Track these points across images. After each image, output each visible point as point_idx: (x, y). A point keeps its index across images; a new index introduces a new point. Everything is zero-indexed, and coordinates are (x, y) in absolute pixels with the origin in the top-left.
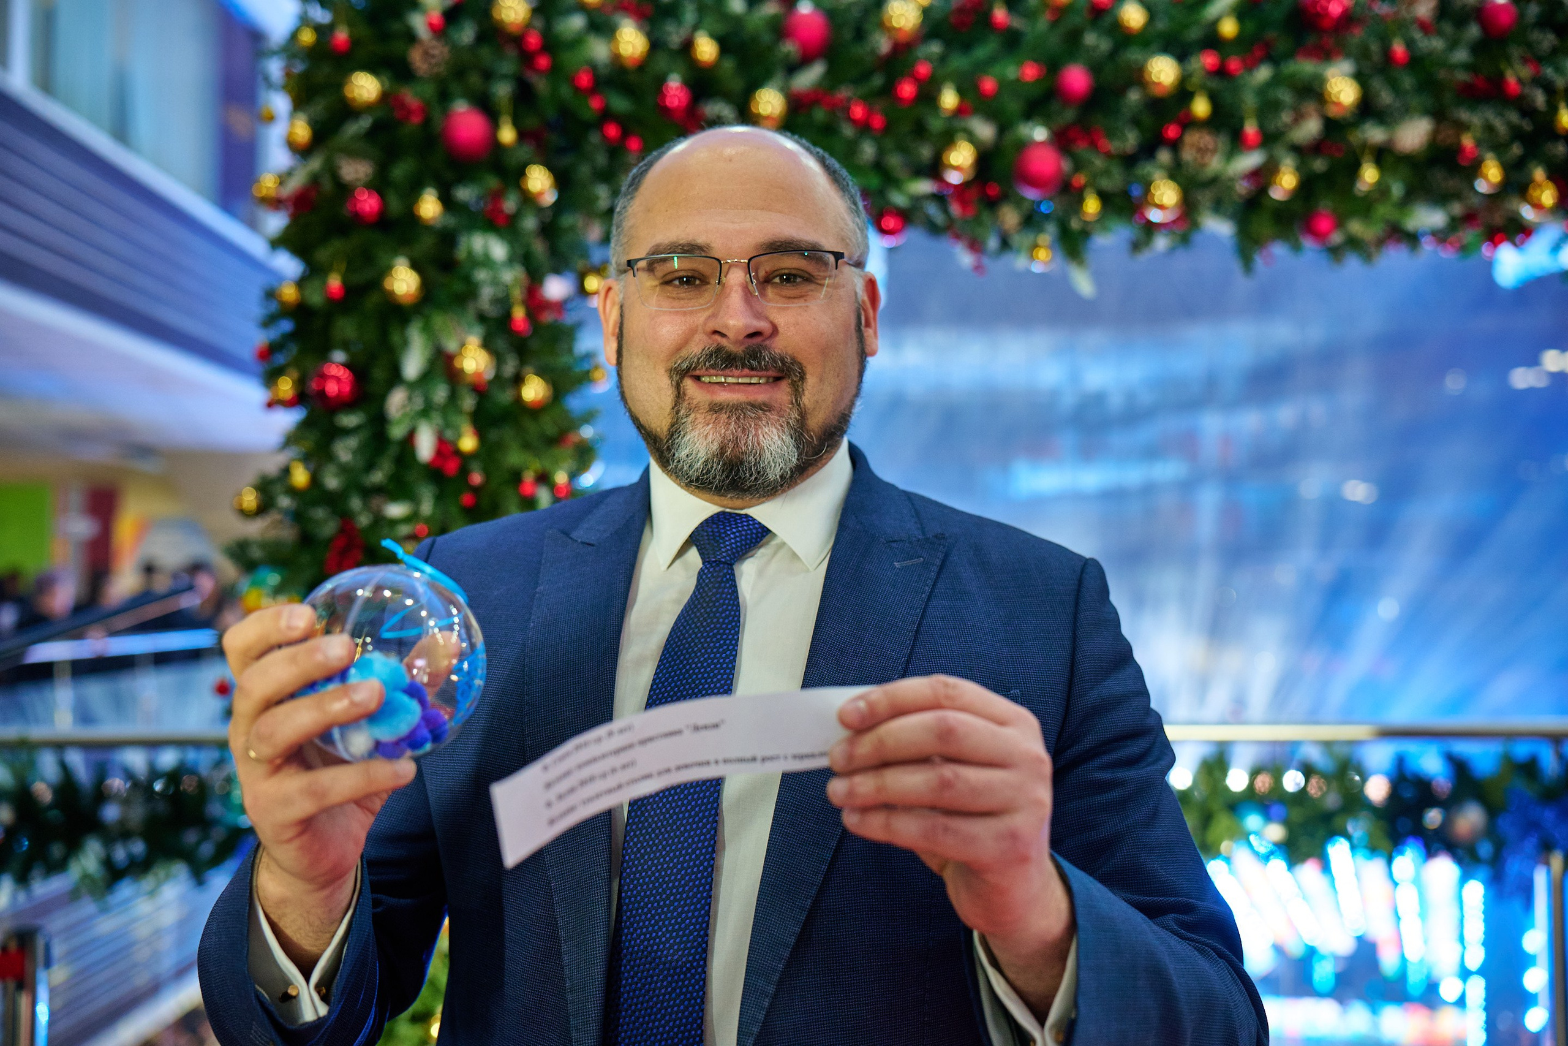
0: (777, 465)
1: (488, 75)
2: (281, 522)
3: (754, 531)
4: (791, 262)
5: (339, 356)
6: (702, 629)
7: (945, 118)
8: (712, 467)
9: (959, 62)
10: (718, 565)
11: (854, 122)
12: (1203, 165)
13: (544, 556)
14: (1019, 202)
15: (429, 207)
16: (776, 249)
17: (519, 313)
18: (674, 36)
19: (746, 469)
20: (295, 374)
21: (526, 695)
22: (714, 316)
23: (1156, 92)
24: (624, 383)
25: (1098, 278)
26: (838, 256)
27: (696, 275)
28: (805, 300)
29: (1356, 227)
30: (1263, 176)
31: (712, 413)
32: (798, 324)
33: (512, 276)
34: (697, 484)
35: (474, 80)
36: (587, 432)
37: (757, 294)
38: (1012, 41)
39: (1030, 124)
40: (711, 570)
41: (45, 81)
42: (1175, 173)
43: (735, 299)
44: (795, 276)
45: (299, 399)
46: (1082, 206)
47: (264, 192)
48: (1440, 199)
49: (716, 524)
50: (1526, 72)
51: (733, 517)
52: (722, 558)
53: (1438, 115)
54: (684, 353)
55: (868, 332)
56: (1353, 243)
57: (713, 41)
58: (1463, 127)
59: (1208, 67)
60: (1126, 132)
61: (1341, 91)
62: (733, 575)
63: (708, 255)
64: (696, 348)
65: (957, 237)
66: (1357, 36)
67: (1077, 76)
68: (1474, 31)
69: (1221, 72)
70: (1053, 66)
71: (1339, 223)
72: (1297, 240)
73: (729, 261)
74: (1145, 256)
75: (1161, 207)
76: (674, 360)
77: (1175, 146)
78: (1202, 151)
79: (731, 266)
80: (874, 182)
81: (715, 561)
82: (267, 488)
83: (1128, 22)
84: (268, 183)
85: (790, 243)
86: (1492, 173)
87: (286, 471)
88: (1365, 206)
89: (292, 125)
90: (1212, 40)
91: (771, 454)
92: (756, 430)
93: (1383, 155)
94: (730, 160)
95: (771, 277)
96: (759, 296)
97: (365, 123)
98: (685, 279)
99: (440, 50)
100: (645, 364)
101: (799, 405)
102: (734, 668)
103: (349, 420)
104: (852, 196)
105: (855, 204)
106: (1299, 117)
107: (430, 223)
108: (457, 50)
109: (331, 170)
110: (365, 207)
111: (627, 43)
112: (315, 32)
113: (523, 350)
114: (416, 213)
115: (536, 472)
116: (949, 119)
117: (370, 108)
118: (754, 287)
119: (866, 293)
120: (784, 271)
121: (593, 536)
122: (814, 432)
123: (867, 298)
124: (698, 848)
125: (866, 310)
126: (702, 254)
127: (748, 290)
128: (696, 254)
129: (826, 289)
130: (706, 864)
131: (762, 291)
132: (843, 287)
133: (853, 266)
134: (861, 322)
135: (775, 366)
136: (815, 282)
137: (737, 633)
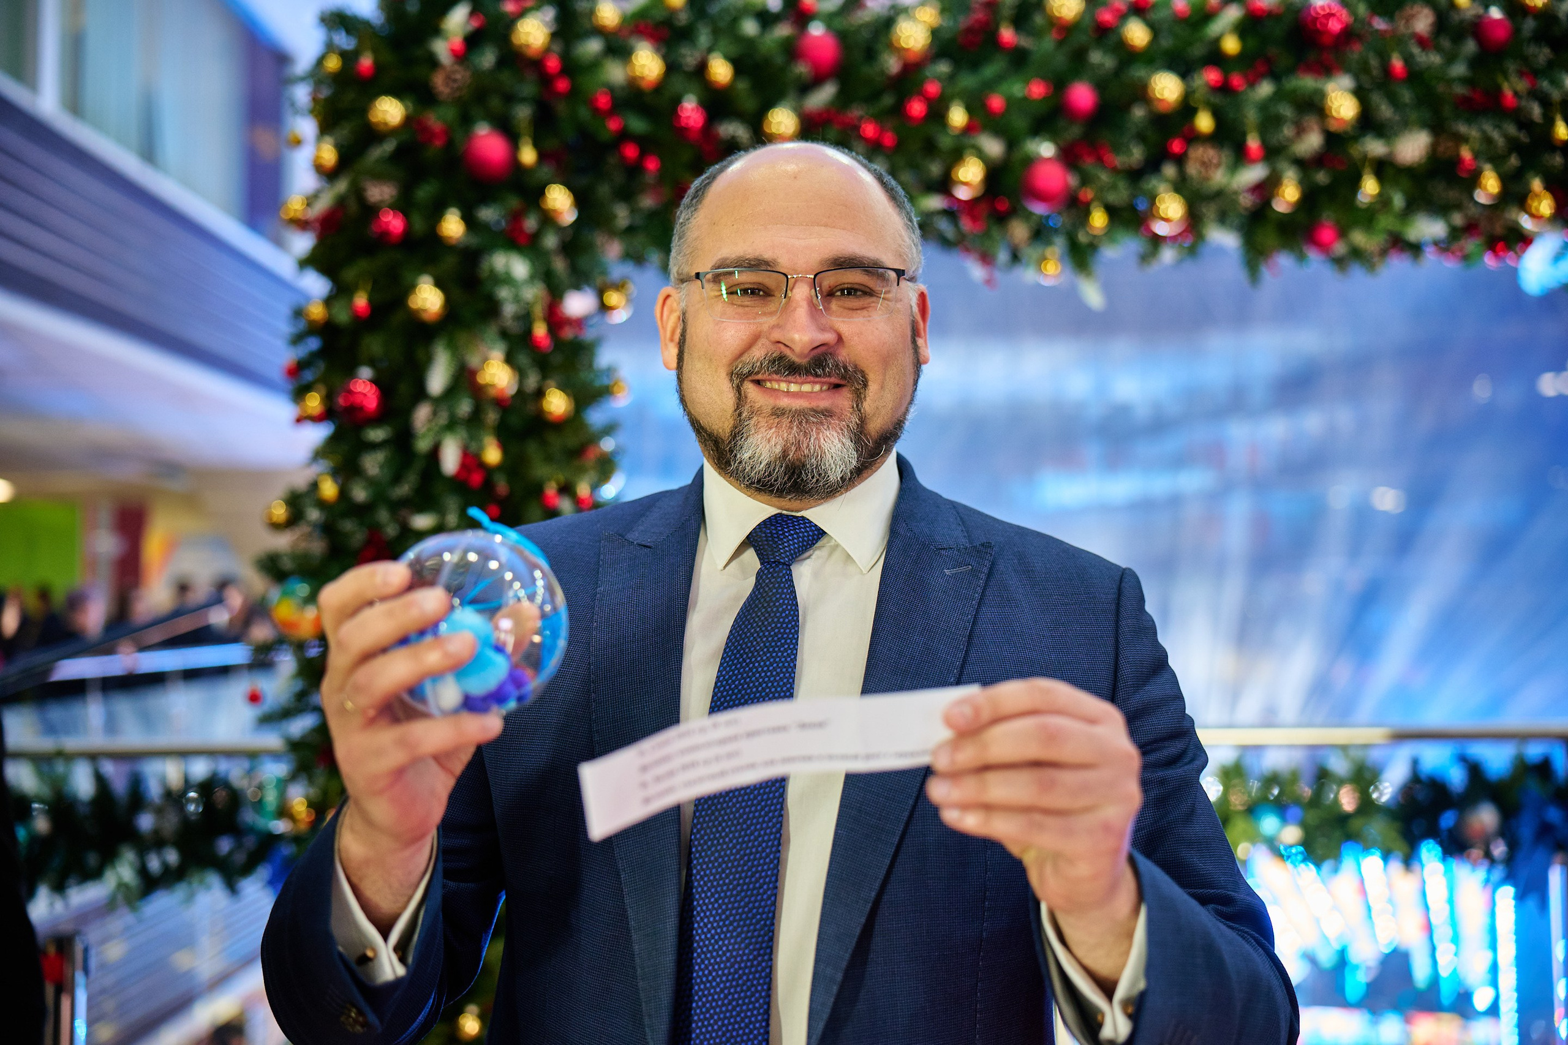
0: (838, 467)
1: (510, 99)
2: (310, 534)
3: (811, 533)
4: (854, 277)
5: (365, 373)
6: (764, 629)
7: (954, 136)
8: (774, 470)
9: (968, 81)
10: (777, 566)
11: (867, 141)
12: (1207, 179)
13: (602, 557)
14: (1028, 216)
15: (453, 226)
16: (841, 265)
17: (540, 330)
18: (689, 57)
19: (808, 472)
20: (323, 390)
21: (593, 692)
22: (778, 328)
23: (1161, 108)
24: (685, 386)
25: (1108, 290)
26: (900, 273)
27: (761, 287)
28: (868, 311)
29: (1359, 238)
30: (1266, 189)
31: (773, 417)
32: (861, 334)
33: (534, 293)
34: (758, 486)
35: (495, 103)
36: (608, 445)
37: (821, 308)
38: (1019, 59)
39: (1037, 139)
40: (772, 569)
41: (74, 104)
42: (1181, 186)
43: (801, 313)
44: (856, 290)
45: (327, 414)
46: (1089, 220)
47: (292, 214)
48: (1441, 210)
49: (774, 525)
50: (1522, 85)
51: (790, 519)
52: (781, 559)
53: (1437, 128)
54: (746, 358)
55: (920, 342)
56: (1356, 254)
57: (727, 63)
58: (1462, 139)
59: (1212, 83)
60: (1131, 147)
61: (1341, 105)
62: (791, 575)
63: (775, 270)
64: (758, 353)
65: (967, 250)
66: (1356, 52)
67: (1082, 94)
68: (1470, 46)
69: (1224, 88)
70: (1059, 84)
71: (1342, 233)
72: (1302, 251)
73: (795, 276)
74: (1154, 268)
75: (1167, 220)
76: (735, 364)
77: (1180, 160)
78: (1205, 165)
79: (797, 280)
81: (774, 562)
82: (296, 502)
83: (1132, 40)
84: (295, 204)
85: (853, 259)
86: (1490, 184)
87: (315, 486)
88: (1367, 218)
89: (318, 149)
90: (1215, 57)
91: (832, 457)
92: (818, 434)
93: (1384, 168)
94: (795, 178)
95: (834, 290)
96: (823, 310)
97: (389, 146)
98: (749, 291)
99: (462, 75)
100: (709, 366)
101: (860, 411)
103: (377, 434)
104: (908, 214)
105: (911, 220)
106: (1301, 131)
107: (454, 242)
108: (478, 74)
109: (357, 192)
110: (391, 227)
111: (643, 66)
112: (339, 57)
113: (545, 365)
114: (440, 234)
115: (558, 484)
116: (958, 137)
117: (394, 132)
118: (819, 301)
119: (919, 307)
120: (846, 286)
121: (649, 538)
122: (871, 437)
123: (919, 311)
124: (764, 841)
125: (917, 322)
126: (769, 268)
127: (813, 304)
128: (762, 269)
129: (886, 302)
130: (772, 856)
131: (826, 304)
132: (901, 300)
133: (908, 280)
134: (915, 333)
135: (837, 374)
136: (875, 296)
137: (797, 632)
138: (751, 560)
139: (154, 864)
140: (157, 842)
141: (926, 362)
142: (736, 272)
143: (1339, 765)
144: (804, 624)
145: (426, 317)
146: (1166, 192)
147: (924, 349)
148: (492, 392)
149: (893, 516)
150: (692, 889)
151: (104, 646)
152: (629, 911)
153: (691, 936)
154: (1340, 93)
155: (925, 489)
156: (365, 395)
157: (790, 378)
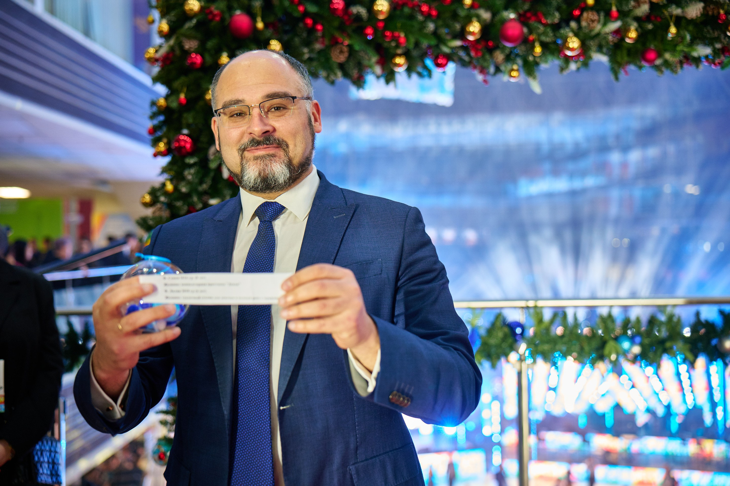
0: (282, 177)
2: (161, 208)
3: (279, 209)
5: (185, 131)
7: (466, 9)
10: (265, 222)
11: (423, 13)
12: (592, 29)
13: (204, 227)
14: (503, 49)
16: (272, 97)
19: (270, 180)
20: (165, 140)
22: (249, 127)
26: (294, 98)
27: (242, 112)
28: (285, 116)
29: (668, 56)
30: (621, 33)
31: (254, 161)
32: (283, 127)
37: (264, 117)
39: (507, 11)
40: (262, 224)
41: (52, 10)
42: (579, 34)
43: (256, 120)
44: (280, 107)
45: (168, 152)
46: (533, 49)
47: (149, 56)
48: (709, 42)
49: (264, 207)
51: (270, 203)
52: (266, 219)
56: (667, 64)
58: (720, 4)
60: (554, 13)
62: (272, 225)
63: (244, 104)
64: (246, 140)
65: (475, 67)
71: (659, 55)
72: (640, 63)
73: (252, 106)
75: (572, 49)
76: (239, 145)
77: (578, 20)
78: (592, 21)
79: (253, 108)
80: (433, 41)
81: (264, 221)
82: (154, 193)
84: (151, 52)
85: (275, 94)
87: (164, 185)
88: (673, 46)
89: (161, 24)
91: (278, 173)
92: (271, 164)
93: (680, 21)
95: (271, 108)
97: (194, 21)
98: (238, 114)
101: (288, 156)
102: (273, 260)
103: (191, 161)
106: (638, 4)
109: (180, 45)
110: (195, 61)
114: (219, 63)
117: (196, 15)
118: (263, 114)
120: (275, 106)
121: (222, 218)
122: (295, 166)
128: (240, 104)
129: (293, 111)
131: (266, 115)
132: (302, 108)
135: (275, 143)
136: (288, 109)
138: (257, 220)
143: (661, 317)
146: (572, 36)
151: (73, 267)
156: (185, 142)
157: (258, 147)
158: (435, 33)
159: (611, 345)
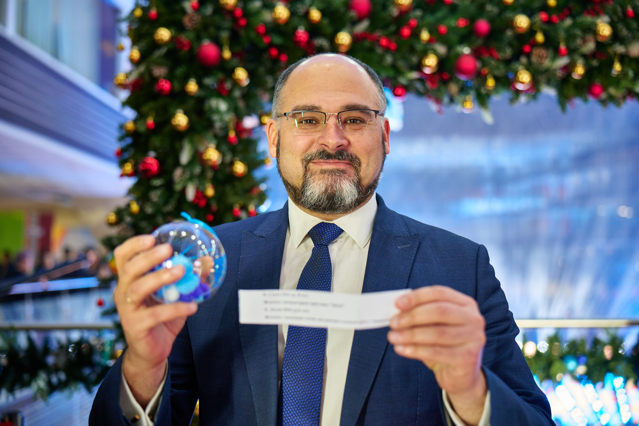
0: (349, 197)
1: (219, 28)
2: (127, 228)
3: (337, 231)
4: (355, 114)
5: (152, 154)
6: (316, 275)
7: (423, 44)
9: (430, 19)
10: (321, 246)
11: (383, 47)
12: (541, 64)
13: (242, 242)
14: (457, 81)
15: (192, 87)
16: (349, 109)
17: (232, 134)
18: (301, 9)
19: (336, 199)
20: (133, 162)
22: (322, 138)
23: (520, 31)
24: (281, 165)
25: (495, 115)
26: (377, 112)
27: (314, 119)
28: (362, 131)
29: (612, 91)
30: (569, 69)
31: (321, 174)
32: (359, 141)
33: (229, 117)
35: (212, 30)
36: (263, 187)
37: (341, 128)
38: (453, 9)
39: (462, 46)
40: (319, 248)
41: (22, 32)
42: (529, 67)
43: (332, 130)
44: (357, 120)
45: (134, 173)
46: (486, 83)
47: (119, 82)
49: (320, 227)
52: (323, 243)
54: (309, 152)
55: (386, 143)
56: (611, 98)
57: (319, 11)
59: (543, 19)
60: (506, 49)
61: (604, 29)
62: (328, 250)
63: (320, 111)
64: (314, 150)
65: (430, 97)
66: (611, 4)
67: (483, 25)
69: (549, 22)
70: (472, 20)
71: (604, 89)
72: (585, 97)
73: (329, 114)
74: (517, 105)
75: (522, 83)
76: (304, 156)
77: (528, 55)
78: (541, 57)
79: (330, 116)
80: (391, 73)
81: (320, 244)
82: (120, 213)
84: (121, 77)
85: (355, 106)
87: (128, 206)
88: (616, 81)
89: (132, 52)
90: (545, 7)
91: (347, 192)
92: (340, 181)
93: (623, 59)
95: (347, 120)
96: (342, 129)
97: (163, 51)
98: (308, 121)
99: (197, 18)
100: (291, 156)
103: (157, 182)
106: (585, 41)
107: (193, 94)
108: (204, 17)
109: (149, 71)
110: (164, 87)
111: (280, 13)
112: (142, 10)
113: (234, 151)
114: (186, 90)
115: (240, 205)
116: (425, 45)
117: (166, 44)
118: (340, 125)
119: (385, 127)
120: (352, 118)
121: (264, 233)
122: (364, 187)
123: (385, 129)
124: (315, 371)
125: (385, 134)
126: (318, 111)
127: (337, 126)
128: (315, 111)
129: (370, 126)
130: (319, 378)
131: (343, 127)
132: (377, 125)
133: (380, 115)
134: (384, 140)
135: (348, 159)
136: (365, 123)
137: (331, 276)
138: (310, 243)
139: (54, 380)
140: (56, 369)
141: (388, 153)
142: (302, 112)
143: (603, 337)
144: (334, 272)
145: (180, 129)
146: (523, 70)
147: (388, 147)
148: (210, 163)
149: (374, 222)
150: (282, 393)
151: (34, 279)
152: (255, 403)
153: (282, 415)
154: (603, 24)
155: (389, 210)
156: (151, 164)
157: (328, 161)
158: (394, 66)
159: (557, 365)
